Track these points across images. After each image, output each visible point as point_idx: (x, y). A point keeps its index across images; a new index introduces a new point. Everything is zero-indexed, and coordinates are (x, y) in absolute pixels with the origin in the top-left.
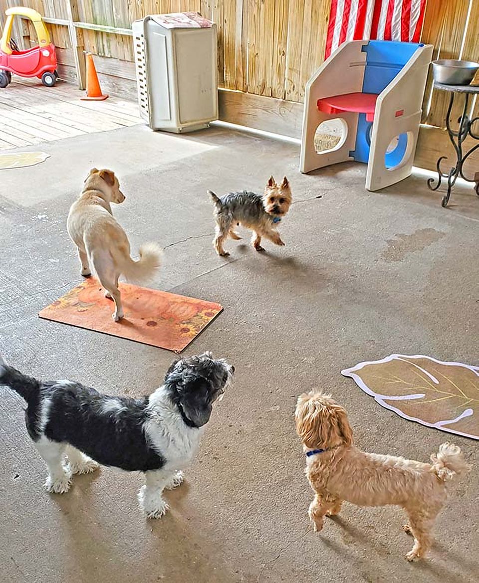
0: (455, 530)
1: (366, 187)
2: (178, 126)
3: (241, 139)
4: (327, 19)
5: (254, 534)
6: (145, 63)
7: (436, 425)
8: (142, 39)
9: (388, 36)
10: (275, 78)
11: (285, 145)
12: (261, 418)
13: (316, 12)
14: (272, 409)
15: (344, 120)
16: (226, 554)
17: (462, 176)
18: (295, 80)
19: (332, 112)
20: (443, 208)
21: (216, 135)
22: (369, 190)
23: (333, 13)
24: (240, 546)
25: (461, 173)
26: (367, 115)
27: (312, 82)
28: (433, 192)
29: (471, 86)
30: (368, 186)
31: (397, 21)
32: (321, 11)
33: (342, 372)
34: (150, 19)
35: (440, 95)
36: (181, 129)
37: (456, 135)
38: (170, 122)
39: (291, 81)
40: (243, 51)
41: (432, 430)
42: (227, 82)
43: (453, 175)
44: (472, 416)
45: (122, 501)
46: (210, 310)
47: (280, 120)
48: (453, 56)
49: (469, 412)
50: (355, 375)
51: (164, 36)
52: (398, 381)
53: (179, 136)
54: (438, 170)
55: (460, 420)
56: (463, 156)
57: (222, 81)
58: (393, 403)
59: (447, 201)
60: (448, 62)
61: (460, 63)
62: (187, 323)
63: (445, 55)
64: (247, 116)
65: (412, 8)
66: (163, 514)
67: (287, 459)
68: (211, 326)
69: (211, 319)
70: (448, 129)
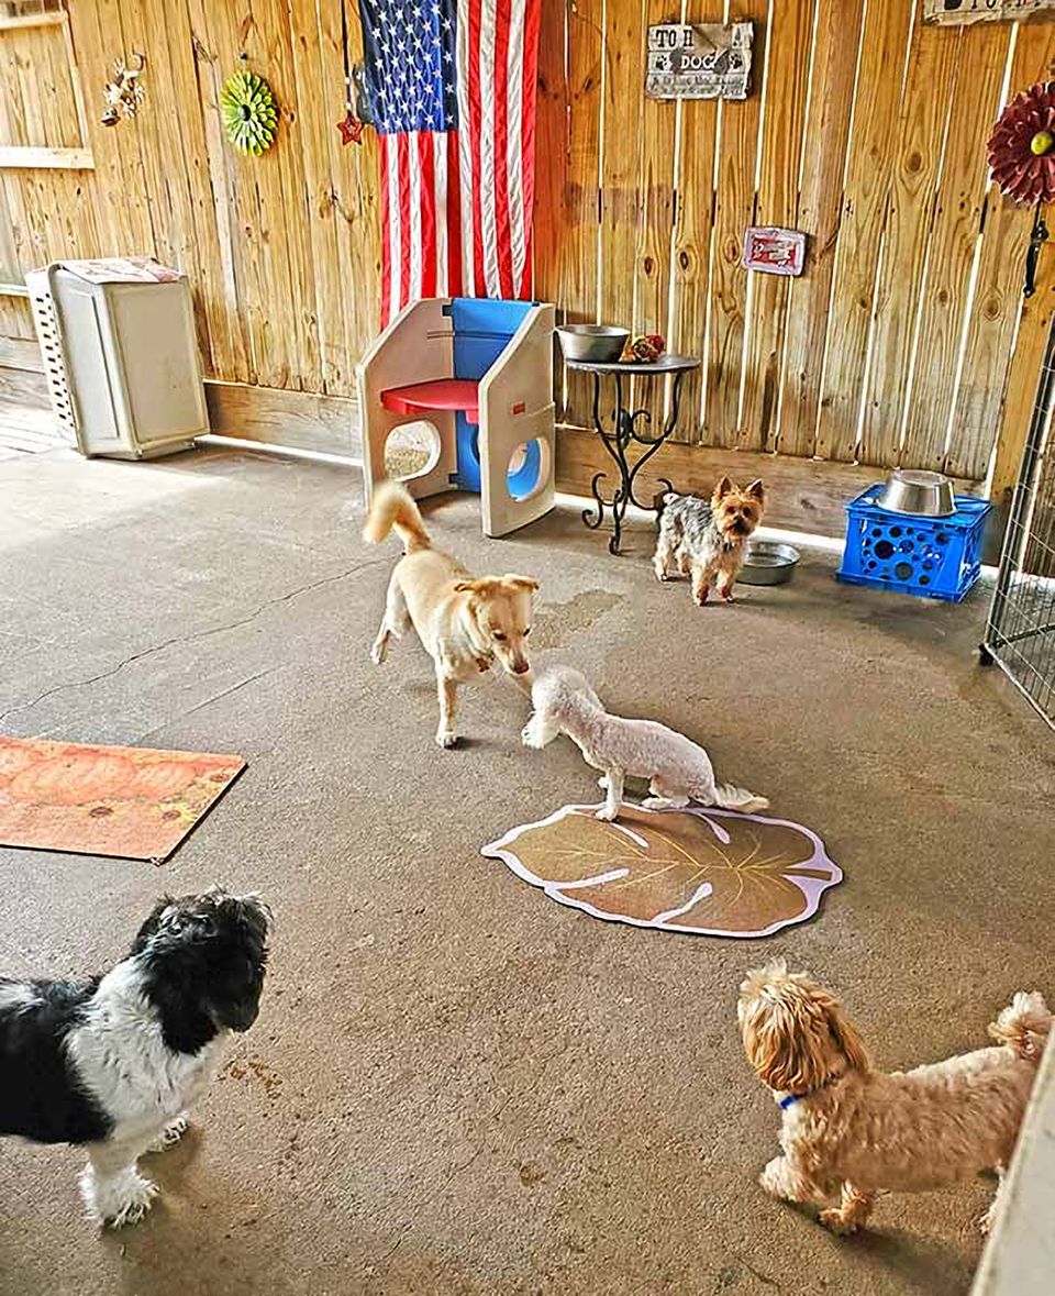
0: (716, 1112)
1: (485, 531)
2: (134, 446)
3: (253, 464)
4: (378, 267)
5: (345, 1207)
6: (57, 341)
7: (656, 922)
8: (49, 302)
9: (481, 292)
10: (303, 361)
11: (336, 470)
12: (338, 966)
13: (359, 257)
14: (359, 944)
15: (431, 425)
16: (291, 1264)
17: (635, 503)
18: (339, 363)
19: (408, 409)
20: (613, 556)
21: (209, 460)
22: (490, 534)
23: (386, 257)
24: (317, 1239)
25: (633, 500)
26: (467, 414)
27: (366, 364)
28: (594, 531)
29: (621, 363)
30: (487, 530)
31: (492, 268)
32: (368, 254)
33: (483, 852)
34: (59, 268)
35: (579, 378)
36: (140, 453)
37: (612, 439)
38: (118, 441)
39: (332, 364)
40: (241, 318)
41: (649, 932)
42: (218, 369)
43: (620, 501)
44: (711, 895)
45: (53, 1200)
46: (219, 771)
47: (321, 430)
48: (588, 320)
49: (705, 890)
50: (506, 853)
51: (90, 296)
52: (579, 853)
53: (140, 464)
54: (596, 496)
55: (693, 906)
56: (630, 469)
57: (209, 368)
58: (577, 894)
59: (618, 544)
60: (580, 329)
61: (598, 330)
62: (174, 801)
63: (575, 318)
64: (262, 425)
65: (513, 249)
66: (145, 1208)
67: (396, 1038)
68: (224, 801)
69: (223, 786)
70: (600, 431)
